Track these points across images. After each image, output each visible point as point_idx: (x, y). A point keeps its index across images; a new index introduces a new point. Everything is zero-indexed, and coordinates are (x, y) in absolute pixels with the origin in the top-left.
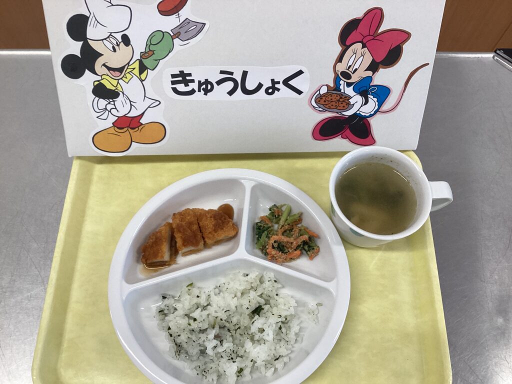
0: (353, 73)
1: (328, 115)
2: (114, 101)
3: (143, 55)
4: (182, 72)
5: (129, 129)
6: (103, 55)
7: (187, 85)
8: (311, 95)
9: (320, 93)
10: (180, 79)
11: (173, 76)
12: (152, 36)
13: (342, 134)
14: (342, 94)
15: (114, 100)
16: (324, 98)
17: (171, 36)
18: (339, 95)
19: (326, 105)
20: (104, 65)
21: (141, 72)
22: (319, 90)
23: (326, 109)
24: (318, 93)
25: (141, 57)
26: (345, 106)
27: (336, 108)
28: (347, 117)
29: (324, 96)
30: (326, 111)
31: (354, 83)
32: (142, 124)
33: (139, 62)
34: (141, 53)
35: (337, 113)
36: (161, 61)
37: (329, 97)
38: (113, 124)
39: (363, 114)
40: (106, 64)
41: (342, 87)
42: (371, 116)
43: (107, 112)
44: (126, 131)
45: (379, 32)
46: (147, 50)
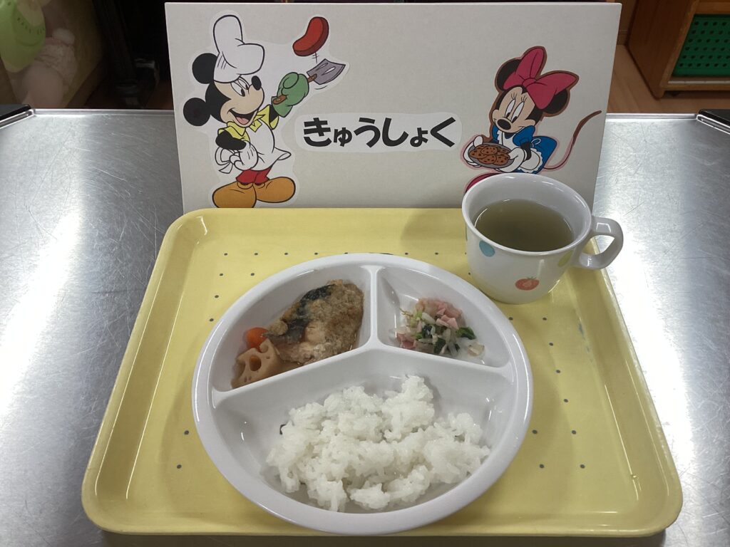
0: (512, 122)
1: (484, 171)
3: (276, 100)
4: (316, 119)
5: (254, 185)
6: (230, 99)
7: (321, 134)
8: (464, 146)
9: (474, 145)
10: (315, 127)
11: (307, 124)
12: (284, 79)
15: (240, 150)
16: (479, 151)
17: (307, 79)
18: (497, 148)
19: (481, 159)
20: (231, 111)
21: (271, 120)
22: (473, 141)
23: (482, 164)
24: (472, 144)
25: (272, 102)
26: (504, 160)
27: (493, 163)
29: (479, 148)
31: (512, 134)
32: (269, 179)
33: (270, 108)
35: (495, 169)
36: (294, 107)
37: (485, 149)
39: (526, 171)
40: (233, 110)
41: (499, 138)
42: (535, 173)
44: (249, 188)
45: (542, 73)
46: (280, 94)
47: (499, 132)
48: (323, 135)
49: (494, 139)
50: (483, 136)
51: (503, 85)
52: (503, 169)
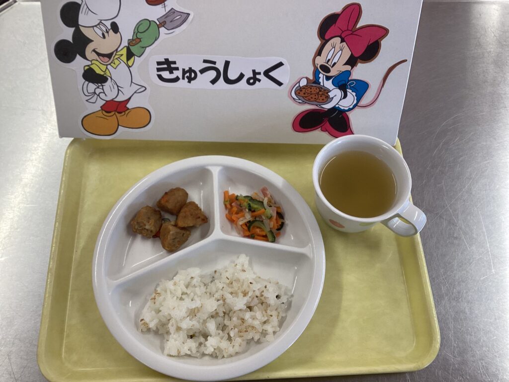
0: (332, 67)
1: (308, 107)
2: (102, 86)
3: (131, 42)
4: (167, 60)
5: (116, 113)
6: (93, 41)
7: (171, 72)
8: (291, 86)
9: (299, 85)
10: (165, 66)
11: (159, 63)
12: (139, 24)
13: (321, 127)
14: (321, 88)
15: (103, 84)
16: (304, 90)
17: (158, 25)
18: (319, 88)
19: (306, 97)
20: (94, 51)
21: (128, 58)
22: (299, 82)
23: (306, 101)
24: (298, 85)
25: (129, 44)
26: (324, 98)
27: (315, 101)
28: (326, 110)
29: (304, 88)
30: (306, 103)
31: (333, 76)
32: (128, 109)
33: (127, 48)
34: (129, 40)
35: (317, 105)
36: (147, 48)
37: (309, 89)
38: (101, 107)
39: (342, 108)
40: (96, 50)
41: (321, 80)
42: (350, 110)
43: (96, 95)
44: (112, 116)
45: (357, 27)
46: (135, 37)
47: (321, 75)
48: (173, 73)
49: (316, 81)
50: (307, 78)
51: (325, 36)
52: (323, 106)
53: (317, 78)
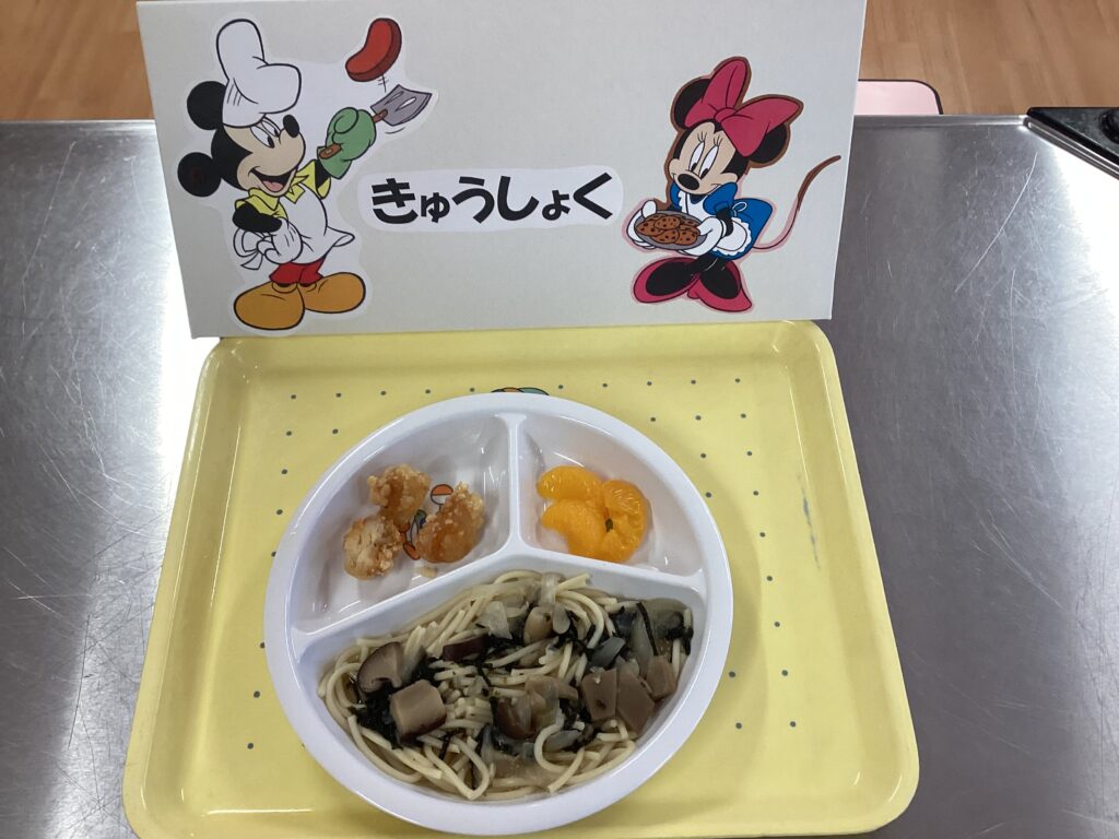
0: (702, 178)
1: (660, 255)
2: (272, 236)
3: (321, 151)
4: (392, 181)
5: (299, 286)
6: (251, 153)
7: (401, 205)
9: (642, 215)
10: (390, 193)
11: (376, 189)
12: (336, 119)
13: (688, 290)
15: (273, 233)
16: (651, 224)
17: (372, 118)
19: (655, 237)
20: (253, 171)
21: (319, 183)
22: (642, 209)
24: (639, 214)
25: (319, 155)
28: (696, 258)
29: (652, 220)
30: (656, 247)
31: (705, 195)
32: (322, 277)
33: (316, 165)
35: (677, 251)
36: (354, 162)
37: (661, 221)
38: (271, 276)
39: (726, 253)
40: (257, 169)
41: (682, 203)
42: (740, 256)
43: (260, 255)
44: (292, 291)
45: (744, 101)
46: (330, 142)
47: (682, 194)
48: (404, 205)
49: (673, 205)
50: (655, 201)
51: (684, 121)
52: (689, 251)
53: (675, 200)
